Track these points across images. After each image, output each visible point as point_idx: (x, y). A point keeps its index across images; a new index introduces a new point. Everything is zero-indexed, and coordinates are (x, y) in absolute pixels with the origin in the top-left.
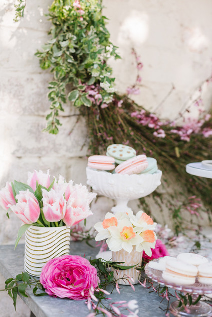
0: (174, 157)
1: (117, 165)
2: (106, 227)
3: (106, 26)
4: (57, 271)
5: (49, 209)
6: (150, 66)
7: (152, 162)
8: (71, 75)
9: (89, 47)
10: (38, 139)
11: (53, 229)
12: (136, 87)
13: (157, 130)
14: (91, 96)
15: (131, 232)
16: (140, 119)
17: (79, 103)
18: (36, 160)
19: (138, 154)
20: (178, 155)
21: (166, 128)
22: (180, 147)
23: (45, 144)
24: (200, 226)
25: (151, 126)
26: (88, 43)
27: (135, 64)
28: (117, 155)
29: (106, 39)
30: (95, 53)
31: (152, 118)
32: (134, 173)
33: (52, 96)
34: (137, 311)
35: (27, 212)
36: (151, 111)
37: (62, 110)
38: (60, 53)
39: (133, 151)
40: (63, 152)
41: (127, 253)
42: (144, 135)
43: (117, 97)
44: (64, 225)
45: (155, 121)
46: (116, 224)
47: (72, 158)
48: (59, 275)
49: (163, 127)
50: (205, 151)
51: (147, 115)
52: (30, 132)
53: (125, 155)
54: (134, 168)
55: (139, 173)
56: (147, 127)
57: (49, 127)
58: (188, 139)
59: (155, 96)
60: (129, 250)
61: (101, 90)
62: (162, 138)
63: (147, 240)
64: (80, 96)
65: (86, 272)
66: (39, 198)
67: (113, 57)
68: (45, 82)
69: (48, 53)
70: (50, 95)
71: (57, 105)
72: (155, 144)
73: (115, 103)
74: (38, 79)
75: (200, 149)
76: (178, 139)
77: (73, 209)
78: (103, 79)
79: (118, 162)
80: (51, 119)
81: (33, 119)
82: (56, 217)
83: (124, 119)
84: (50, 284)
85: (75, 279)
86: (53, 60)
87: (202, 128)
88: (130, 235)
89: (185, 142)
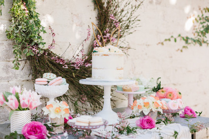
0: (73, 77)
1: (48, 82)
2: (48, 108)
3: (39, 18)
4: (29, 129)
5: (24, 102)
6: (58, 34)
7: (64, 80)
8: (23, 41)
9: (32, 29)
10: (7, 72)
11: (24, 112)
12: (53, 45)
13: (64, 65)
14: (33, 51)
15: (59, 109)
16: (56, 60)
17: (28, 55)
18: (7, 83)
19: (57, 77)
20: (74, 76)
21: (68, 64)
22: (75, 73)
23: (11, 75)
24: (87, 109)
25: (61, 63)
26: (32, 26)
27: (51, 34)
28: (48, 77)
29: (39, 24)
30: (35, 31)
31: (62, 59)
32: (57, 85)
33: (16, 51)
34: (67, 137)
35: (14, 104)
36: (60, 56)
37: (20, 58)
38: (18, 31)
39: (55, 75)
40: (19, 78)
41: (58, 118)
42: (57, 68)
43: (45, 51)
44: (29, 109)
45: (63, 61)
46: (52, 107)
47: (23, 81)
48: (30, 130)
49: (66, 64)
50: (86, 73)
51: (59, 58)
52: (3, 69)
53: (52, 78)
54: (57, 83)
55: (59, 85)
56: (59, 64)
57: (15, 67)
58: (79, 69)
59: (61, 48)
60: (59, 117)
61: (38, 48)
62: (67, 69)
63: (66, 113)
64: (29, 51)
65: (42, 128)
66: (18, 98)
67: (42, 32)
68: (9, 45)
69: (12, 31)
70: (14, 51)
71: (19, 56)
72: (63, 71)
73: (44, 53)
74: (6, 43)
75: (84, 73)
76: (74, 68)
77: (33, 102)
78: (40, 43)
79: (49, 81)
80: (15, 62)
81: (4, 63)
82: (26, 105)
83: (48, 60)
84: (27, 134)
85: (37, 131)
86: (15, 35)
87: (84, 63)
88: (59, 111)
89: (77, 70)
